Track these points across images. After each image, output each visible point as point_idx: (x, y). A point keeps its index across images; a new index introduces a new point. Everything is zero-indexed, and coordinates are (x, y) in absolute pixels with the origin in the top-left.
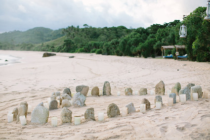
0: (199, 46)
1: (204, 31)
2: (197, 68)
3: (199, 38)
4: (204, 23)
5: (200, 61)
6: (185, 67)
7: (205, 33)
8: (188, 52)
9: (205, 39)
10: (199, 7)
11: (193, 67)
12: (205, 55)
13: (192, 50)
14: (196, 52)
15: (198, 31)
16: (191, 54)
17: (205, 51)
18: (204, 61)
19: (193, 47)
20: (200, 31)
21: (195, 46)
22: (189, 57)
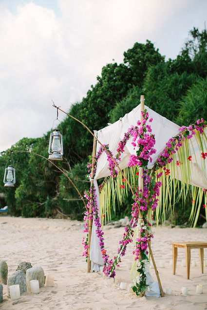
0: (24, 195)
1: (31, 173)
2: (23, 227)
3: (25, 182)
4: (32, 161)
5: (27, 216)
6: (5, 226)
7: (33, 175)
8: (8, 203)
9: (33, 185)
10: (25, 139)
11: (18, 226)
12: (34, 208)
13: (15, 200)
14: (21, 203)
15: (23, 172)
16: (14, 207)
17: (33, 201)
18: (32, 216)
19: (17, 196)
20: (27, 173)
21: (20, 195)
22: (10, 210)
